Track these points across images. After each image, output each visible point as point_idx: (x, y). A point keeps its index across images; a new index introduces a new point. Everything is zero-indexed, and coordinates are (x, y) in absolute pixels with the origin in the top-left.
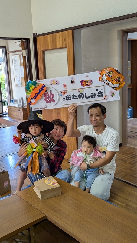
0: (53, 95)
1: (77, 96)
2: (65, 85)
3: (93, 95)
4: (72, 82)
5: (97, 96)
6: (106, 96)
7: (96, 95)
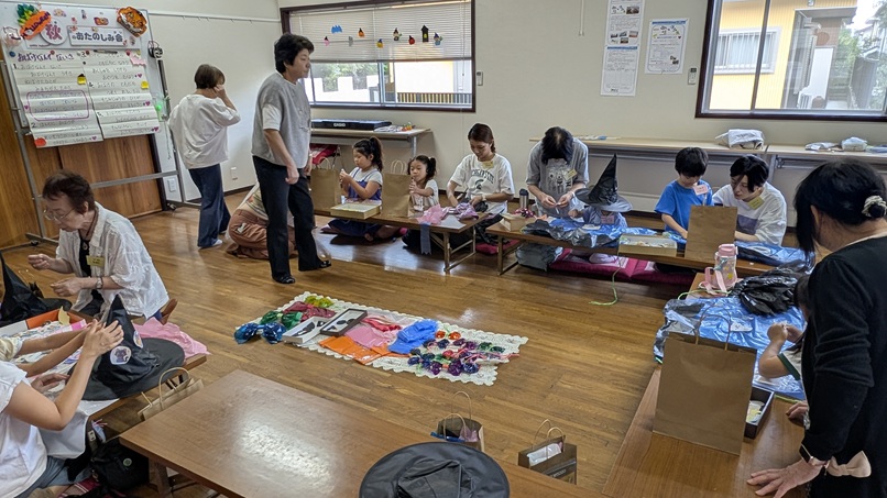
0: (59, 29)
1: (90, 36)
2: (73, 19)
3: (111, 38)
4: (84, 17)
6: (126, 41)
7: (115, 38)
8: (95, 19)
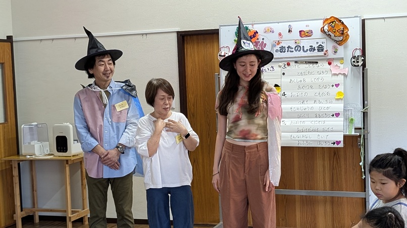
0: (265, 44)
1: (292, 48)
2: (280, 34)
3: (312, 49)
4: (290, 31)
5: (316, 51)
6: (327, 51)
7: (316, 48)
8: (300, 32)
